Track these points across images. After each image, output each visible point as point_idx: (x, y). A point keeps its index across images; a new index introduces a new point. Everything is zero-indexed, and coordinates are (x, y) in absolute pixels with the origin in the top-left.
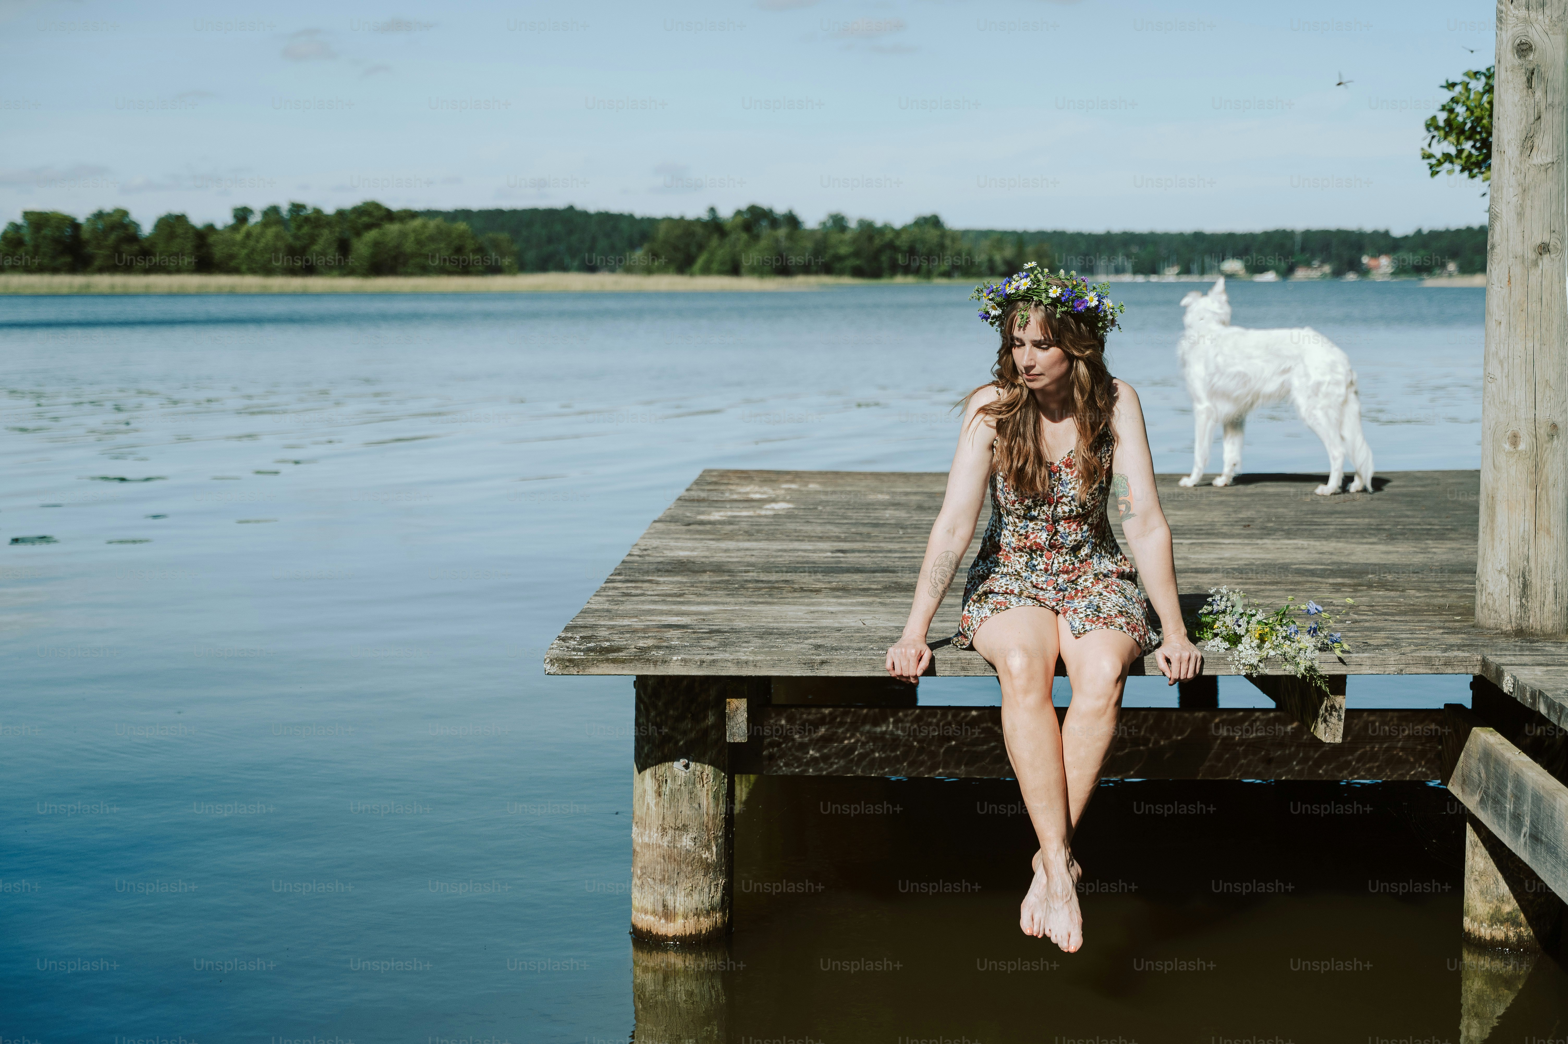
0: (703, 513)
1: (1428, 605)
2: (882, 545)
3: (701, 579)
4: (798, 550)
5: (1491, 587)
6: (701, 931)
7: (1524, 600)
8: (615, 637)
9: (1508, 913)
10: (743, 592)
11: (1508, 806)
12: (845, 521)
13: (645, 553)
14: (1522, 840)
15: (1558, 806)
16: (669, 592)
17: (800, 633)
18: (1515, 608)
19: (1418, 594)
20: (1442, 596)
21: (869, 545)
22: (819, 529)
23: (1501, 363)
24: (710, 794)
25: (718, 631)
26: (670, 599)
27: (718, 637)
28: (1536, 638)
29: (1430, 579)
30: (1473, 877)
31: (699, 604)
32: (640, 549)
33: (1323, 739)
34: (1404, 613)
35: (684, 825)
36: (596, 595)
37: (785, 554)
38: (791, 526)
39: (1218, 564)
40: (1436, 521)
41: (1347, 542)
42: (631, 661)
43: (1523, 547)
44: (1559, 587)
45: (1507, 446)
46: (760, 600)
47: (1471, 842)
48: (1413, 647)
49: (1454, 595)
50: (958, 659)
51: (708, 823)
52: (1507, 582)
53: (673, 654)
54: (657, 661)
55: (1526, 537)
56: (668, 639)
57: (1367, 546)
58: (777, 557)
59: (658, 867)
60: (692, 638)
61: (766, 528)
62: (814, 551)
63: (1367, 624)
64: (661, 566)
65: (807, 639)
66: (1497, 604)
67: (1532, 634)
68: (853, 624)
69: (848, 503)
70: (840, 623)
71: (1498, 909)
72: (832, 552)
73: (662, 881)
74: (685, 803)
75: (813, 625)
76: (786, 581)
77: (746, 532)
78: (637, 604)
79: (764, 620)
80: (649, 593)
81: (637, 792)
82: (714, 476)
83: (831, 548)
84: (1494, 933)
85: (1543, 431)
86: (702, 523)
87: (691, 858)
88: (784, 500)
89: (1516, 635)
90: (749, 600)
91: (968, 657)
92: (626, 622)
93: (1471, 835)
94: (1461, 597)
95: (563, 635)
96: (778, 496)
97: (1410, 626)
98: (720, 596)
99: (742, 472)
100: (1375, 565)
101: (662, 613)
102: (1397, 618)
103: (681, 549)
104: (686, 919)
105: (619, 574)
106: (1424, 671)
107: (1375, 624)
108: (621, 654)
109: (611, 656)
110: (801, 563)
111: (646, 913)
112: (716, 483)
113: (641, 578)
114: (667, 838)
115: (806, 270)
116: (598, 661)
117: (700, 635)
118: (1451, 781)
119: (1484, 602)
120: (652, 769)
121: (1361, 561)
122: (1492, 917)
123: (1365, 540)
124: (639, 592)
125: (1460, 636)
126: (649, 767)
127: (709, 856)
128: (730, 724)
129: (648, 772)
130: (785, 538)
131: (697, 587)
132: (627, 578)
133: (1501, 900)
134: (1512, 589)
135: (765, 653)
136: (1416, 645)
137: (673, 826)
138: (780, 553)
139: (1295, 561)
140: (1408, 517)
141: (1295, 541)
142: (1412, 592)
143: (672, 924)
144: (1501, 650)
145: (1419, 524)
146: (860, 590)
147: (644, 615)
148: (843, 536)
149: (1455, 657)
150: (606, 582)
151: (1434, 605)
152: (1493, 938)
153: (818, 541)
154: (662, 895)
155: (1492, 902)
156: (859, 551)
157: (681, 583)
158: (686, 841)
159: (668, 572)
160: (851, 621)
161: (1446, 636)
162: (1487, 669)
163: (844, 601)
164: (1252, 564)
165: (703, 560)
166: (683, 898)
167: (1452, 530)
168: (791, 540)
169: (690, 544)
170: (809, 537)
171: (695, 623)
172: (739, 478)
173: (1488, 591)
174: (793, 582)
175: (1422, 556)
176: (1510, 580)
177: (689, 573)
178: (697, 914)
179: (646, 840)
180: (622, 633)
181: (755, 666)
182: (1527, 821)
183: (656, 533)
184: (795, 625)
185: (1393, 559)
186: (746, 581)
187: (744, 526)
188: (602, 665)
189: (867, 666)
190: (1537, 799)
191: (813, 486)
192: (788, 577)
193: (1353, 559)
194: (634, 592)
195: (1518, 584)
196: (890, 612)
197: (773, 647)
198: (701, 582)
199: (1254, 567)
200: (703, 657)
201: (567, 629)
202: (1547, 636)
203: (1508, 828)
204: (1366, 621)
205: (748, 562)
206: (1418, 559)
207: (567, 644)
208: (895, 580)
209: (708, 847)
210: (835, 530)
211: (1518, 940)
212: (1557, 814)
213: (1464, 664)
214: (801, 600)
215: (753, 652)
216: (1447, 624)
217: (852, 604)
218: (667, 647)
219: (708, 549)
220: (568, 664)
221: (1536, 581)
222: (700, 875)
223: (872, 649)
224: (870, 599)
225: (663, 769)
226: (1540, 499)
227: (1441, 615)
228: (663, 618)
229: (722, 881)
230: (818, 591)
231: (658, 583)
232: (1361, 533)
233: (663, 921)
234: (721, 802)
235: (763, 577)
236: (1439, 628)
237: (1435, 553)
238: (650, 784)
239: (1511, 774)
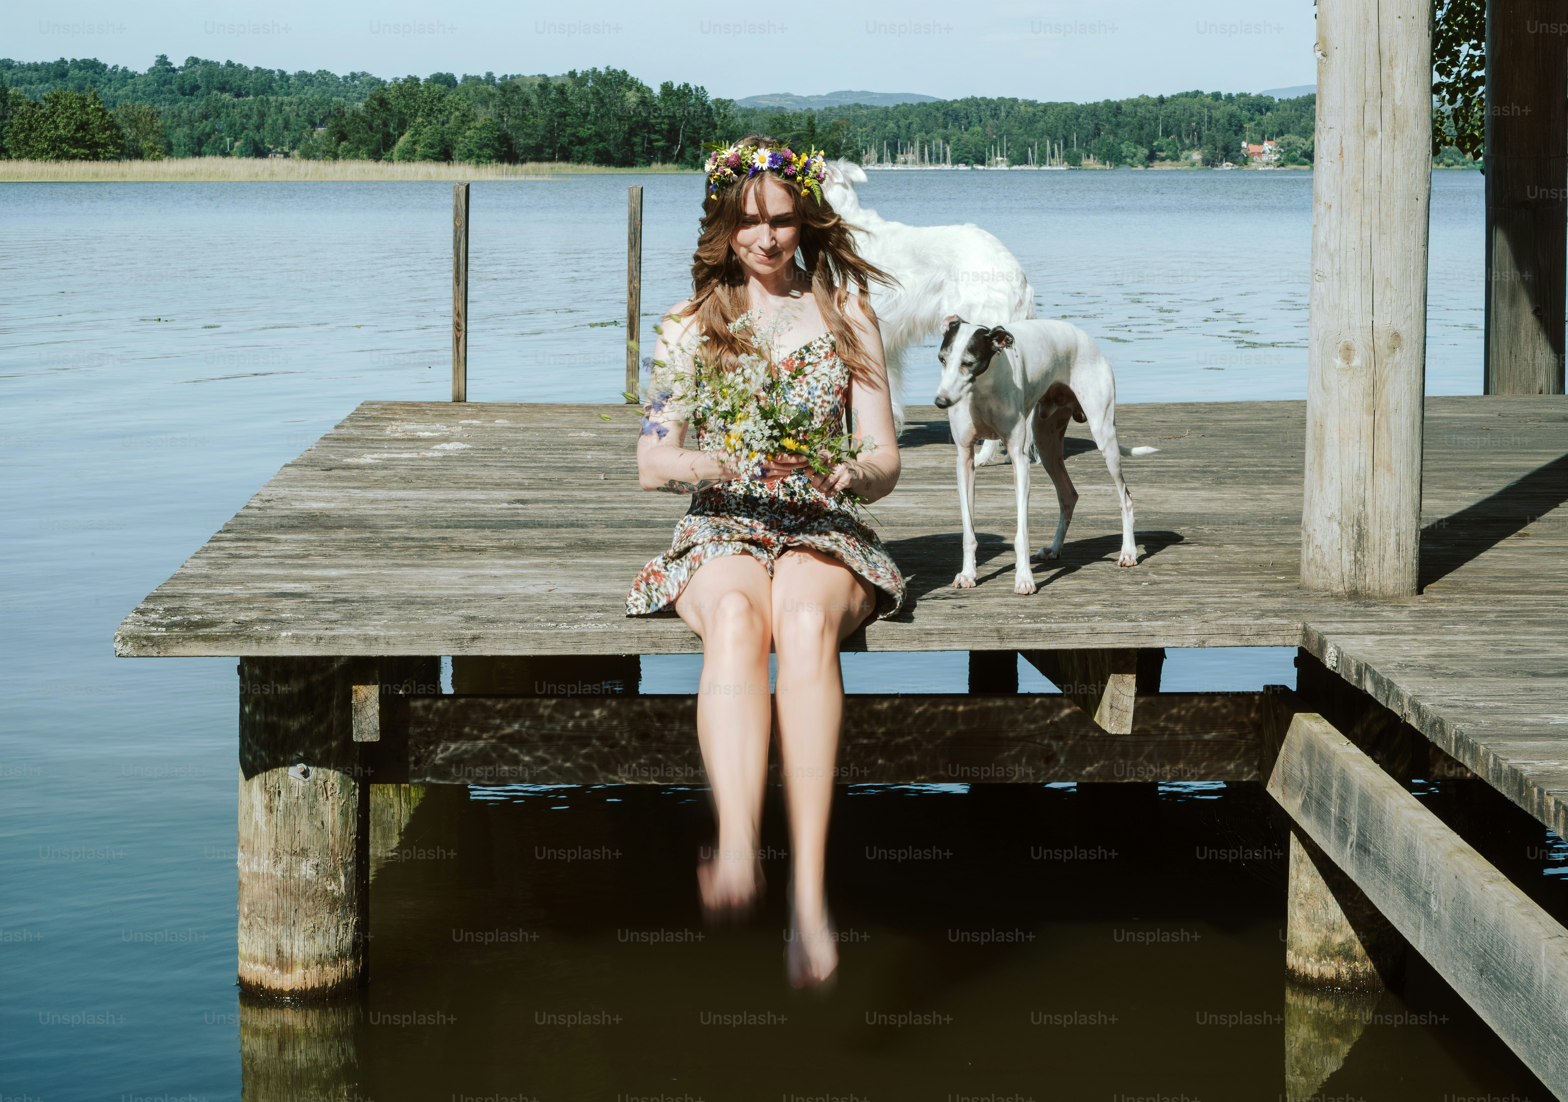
0: (351, 455)
1: (1247, 562)
2: (575, 493)
3: (334, 536)
4: (465, 501)
5: (1319, 539)
6: (326, 984)
7: (1359, 555)
8: (211, 609)
9: (1342, 944)
10: (387, 552)
11: (1333, 810)
12: (533, 465)
13: (268, 504)
14: (1348, 851)
15: (1388, 808)
16: (289, 553)
17: (451, 602)
18: (1348, 564)
19: (1238, 549)
20: (1267, 552)
21: (558, 494)
22: (497, 475)
23: (1331, 257)
24: (336, 807)
25: (345, 601)
26: (289, 561)
27: (343, 608)
28: (1373, 602)
29: (1257, 532)
30: (1297, 901)
31: (326, 567)
32: (261, 500)
33: (1108, 730)
34: (1216, 573)
35: (302, 849)
36: (194, 557)
37: (448, 505)
38: (462, 471)
39: (996, 514)
40: (1277, 461)
41: (1162, 488)
42: (226, 638)
43: (1358, 488)
44: (1403, 537)
45: (1339, 362)
46: (406, 562)
47: (1295, 856)
48: (1219, 614)
49: (1282, 550)
50: (647, 633)
51: (334, 845)
52: (1339, 532)
53: (281, 629)
54: (261, 638)
55: (1362, 475)
56: (279, 611)
57: (1186, 492)
58: (437, 508)
59: (270, 903)
60: (310, 610)
61: (429, 473)
62: (486, 502)
63: (1168, 586)
64: (285, 522)
65: (457, 609)
66: (1326, 560)
67: (1369, 597)
68: (519, 591)
69: (541, 443)
70: (503, 589)
71: (1327, 941)
72: (509, 502)
73: (276, 920)
74: (304, 821)
75: (468, 592)
76: (444, 539)
77: (401, 478)
78: (246, 568)
79: (407, 586)
80: (264, 554)
81: (243, 809)
82: (376, 410)
83: (509, 498)
84: (1322, 969)
85: (1382, 342)
86: (348, 467)
87: (312, 891)
88: (459, 440)
89: (1350, 599)
90: (392, 562)
91: (660, 630)
92: (227, 590)
93: (1296, 848)
94: (1291, 553)
95: (142, 606)
96: (453, 434)
97: (1221, 588)
98: (357, 558)
99: (413, 404)
100: (1192, 514)
101: (276, 578)
102: (1206, 579)
103: (315, 499)
104: (307, 968)
105: (228, 531)
106: (1232, 643)
107: (1178, 586)
108: (214, 629)
109: (201, 632)
110: (467, 516)
111: (255, 962)
112: (375, 418)
113: (256, 536)
114: (281, 866)
115: (537, 154)
116: (184, 638)
117: (321, 605)
118: (1271, 781)
119: (1311, 556)
120: (261, 776)
121: (1176, 510)
122: (1321, 949)
123: (1185, 485)
124: (250, 553)
125: (1280, 599)
126: (257, 773)
127: (336, 888)
128: (356, 719)
129: (257, 781)
130: (452, 485)
131: (327, 546)
132: (239, 535)
133: (1332, 928)
134: (1344, 541)
135: (402, 627)
136: (1224, 611)
137: (289, 850)
138: (442, 504)
139: (1092, 511)
140: (1244, 456)
141: (1098, 487)
142: (1232, 547)
143: (289, 975)
144: (1330, 615)
145: (1256, 466)
146: (537, 548)
147: (252, 581)
148: (526, 482)
149: (1270, 625)
150: (210, 541)
151: (1255, 563)
152: (1321, 977)
153: (494, 489)
154: (275, 938)
155: (1320, 931)
156: (544, 501)
157: (306, 541)
158: (306, 870)
159: (292, 528)
160: (517, 587)
161: (1262, 599)
162: (1309, 639)
163: (513, 562)
164: (1040, 514)
165: (342, 513)
166: (302, 943)
167: (1295, 472)
168: (459, 488)
169: (327, 493)
170: (484, 484)
171: (317, 590)
172: (408, 411)
173: (1316, 543)
174: (452, 540)
175: (1252, 503)
176: (1342, 529)
177: (319, 529)
178: (321, 962)
179: (255, 868)
180: (220, 604)
181: (388, 643)
182: (1354, 829)
183: (285, 480)
184: (445, 592)
185: (1216, 507)
186: (392, 539)
187: (402, 471)
188: (190, 644)
189: (532, 643)
190: (1365, 800)
191: (500, 422)
192: (448, 533)
193: (1166, 508)
194: (244, 552)
195: (1351, 533)
196: (571, 576)
197: (411, 619)
198: (334, 540)
199: (1040, 518)
200: (320, 633)
201: (148, 599)
202: (1387, 599)
203: (1333, 837)
204: (1168, 582)
205: (398, 516)
206: (1247, 507)
207: (146, 618)
208: (583, 536)
209: (334, 877)
210: (517, 476)
211: (1352, 978)
212: (1386, 818)
213: (1281, 633)
214: (458, 562)
215: (386, 627)
216: (1266, 586)
217: (524, 567)
218: (274, 621)
219: (350, 499)
220: (145, 643)
221: (1374, 532)
222: (324, 914)
223: (539, 621)
224: (547, 560)
225: (276, 777)
226: (1379, 428)
227: (1262, 574)
228: (276, 585)
229: (352, 920)
230: (481, 551)
231: (277, 542)
232: (1181, 477)
233: (277, 972)
234: (351, 819)
235: (415, 534)
236: (1256, 590)
237: (1268, 500)
238: (259, 797)
239: (1336, 769)
